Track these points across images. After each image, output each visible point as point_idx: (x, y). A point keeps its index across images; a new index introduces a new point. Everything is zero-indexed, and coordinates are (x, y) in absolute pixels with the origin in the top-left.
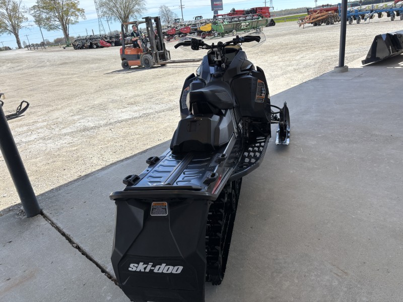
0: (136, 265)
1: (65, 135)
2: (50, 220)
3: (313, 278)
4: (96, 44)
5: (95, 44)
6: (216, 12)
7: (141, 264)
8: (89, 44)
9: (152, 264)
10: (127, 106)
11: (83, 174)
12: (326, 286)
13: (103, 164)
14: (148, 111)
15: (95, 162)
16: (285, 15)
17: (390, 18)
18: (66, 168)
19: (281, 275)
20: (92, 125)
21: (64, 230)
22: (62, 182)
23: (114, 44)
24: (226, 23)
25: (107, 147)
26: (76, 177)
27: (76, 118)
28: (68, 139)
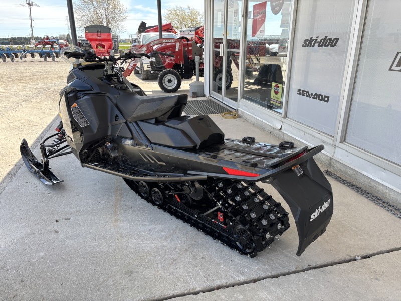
0: (314, 214)
7: (316, 210)
9: (320, 206)
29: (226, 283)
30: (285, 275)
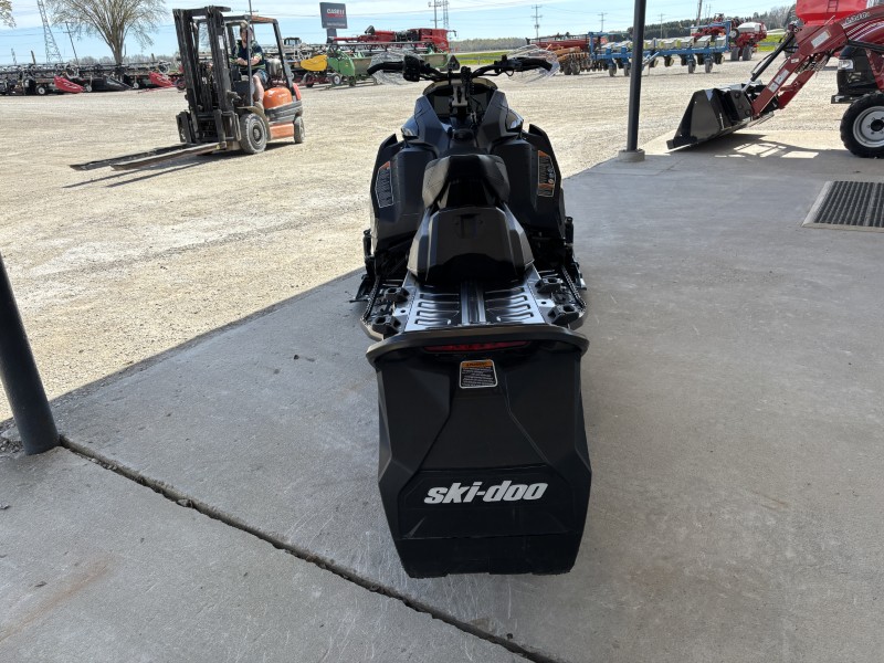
0: (443, 490)
1: (46, 278)
2: (93, 457)
3: (727, 517)
4: (45, 86)
5: (43, 85)
6: (331, 32)
7: (456, 486)
8: (27, 84)
9: (480, 483)
10: (181, 219)
11: (136, 359)
12: (756, 528)
13: (179, 339)
14: (238, 229)
15: (154, 333)
16: (474, 50)
17: (686, 67)
18: (83, 347)
19: (666, 518)
20: (109, 258)
21: (144, 474)
22: (88, 379)
23: (89, 88)
24: (360, 57)
25: (171, 303)
26: (120, 367)
27: (57, 242)
28: (58, 288)
29: (332, 561)
30: (436, 615)
